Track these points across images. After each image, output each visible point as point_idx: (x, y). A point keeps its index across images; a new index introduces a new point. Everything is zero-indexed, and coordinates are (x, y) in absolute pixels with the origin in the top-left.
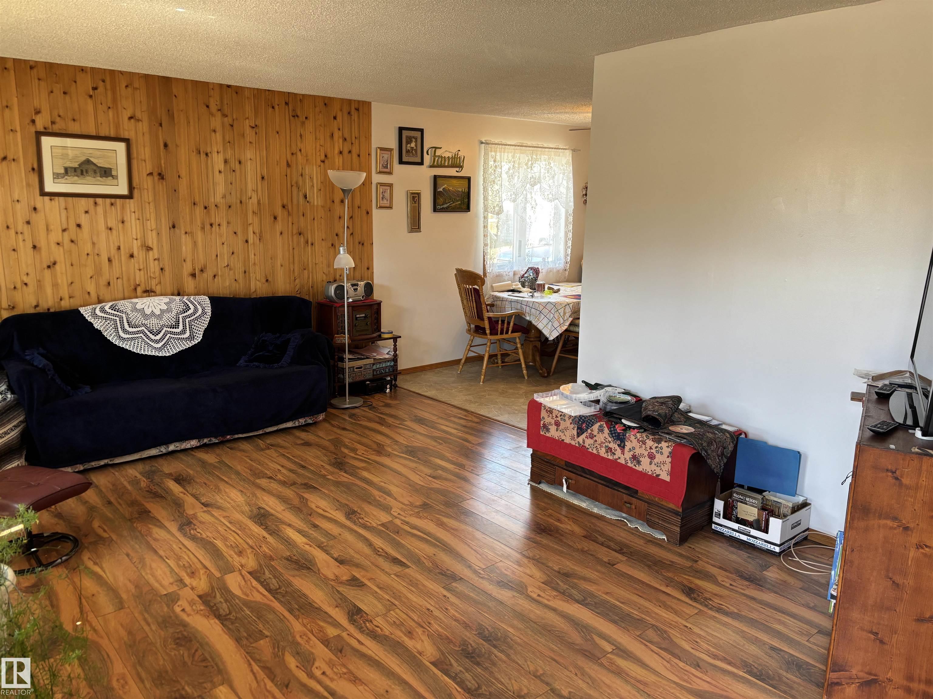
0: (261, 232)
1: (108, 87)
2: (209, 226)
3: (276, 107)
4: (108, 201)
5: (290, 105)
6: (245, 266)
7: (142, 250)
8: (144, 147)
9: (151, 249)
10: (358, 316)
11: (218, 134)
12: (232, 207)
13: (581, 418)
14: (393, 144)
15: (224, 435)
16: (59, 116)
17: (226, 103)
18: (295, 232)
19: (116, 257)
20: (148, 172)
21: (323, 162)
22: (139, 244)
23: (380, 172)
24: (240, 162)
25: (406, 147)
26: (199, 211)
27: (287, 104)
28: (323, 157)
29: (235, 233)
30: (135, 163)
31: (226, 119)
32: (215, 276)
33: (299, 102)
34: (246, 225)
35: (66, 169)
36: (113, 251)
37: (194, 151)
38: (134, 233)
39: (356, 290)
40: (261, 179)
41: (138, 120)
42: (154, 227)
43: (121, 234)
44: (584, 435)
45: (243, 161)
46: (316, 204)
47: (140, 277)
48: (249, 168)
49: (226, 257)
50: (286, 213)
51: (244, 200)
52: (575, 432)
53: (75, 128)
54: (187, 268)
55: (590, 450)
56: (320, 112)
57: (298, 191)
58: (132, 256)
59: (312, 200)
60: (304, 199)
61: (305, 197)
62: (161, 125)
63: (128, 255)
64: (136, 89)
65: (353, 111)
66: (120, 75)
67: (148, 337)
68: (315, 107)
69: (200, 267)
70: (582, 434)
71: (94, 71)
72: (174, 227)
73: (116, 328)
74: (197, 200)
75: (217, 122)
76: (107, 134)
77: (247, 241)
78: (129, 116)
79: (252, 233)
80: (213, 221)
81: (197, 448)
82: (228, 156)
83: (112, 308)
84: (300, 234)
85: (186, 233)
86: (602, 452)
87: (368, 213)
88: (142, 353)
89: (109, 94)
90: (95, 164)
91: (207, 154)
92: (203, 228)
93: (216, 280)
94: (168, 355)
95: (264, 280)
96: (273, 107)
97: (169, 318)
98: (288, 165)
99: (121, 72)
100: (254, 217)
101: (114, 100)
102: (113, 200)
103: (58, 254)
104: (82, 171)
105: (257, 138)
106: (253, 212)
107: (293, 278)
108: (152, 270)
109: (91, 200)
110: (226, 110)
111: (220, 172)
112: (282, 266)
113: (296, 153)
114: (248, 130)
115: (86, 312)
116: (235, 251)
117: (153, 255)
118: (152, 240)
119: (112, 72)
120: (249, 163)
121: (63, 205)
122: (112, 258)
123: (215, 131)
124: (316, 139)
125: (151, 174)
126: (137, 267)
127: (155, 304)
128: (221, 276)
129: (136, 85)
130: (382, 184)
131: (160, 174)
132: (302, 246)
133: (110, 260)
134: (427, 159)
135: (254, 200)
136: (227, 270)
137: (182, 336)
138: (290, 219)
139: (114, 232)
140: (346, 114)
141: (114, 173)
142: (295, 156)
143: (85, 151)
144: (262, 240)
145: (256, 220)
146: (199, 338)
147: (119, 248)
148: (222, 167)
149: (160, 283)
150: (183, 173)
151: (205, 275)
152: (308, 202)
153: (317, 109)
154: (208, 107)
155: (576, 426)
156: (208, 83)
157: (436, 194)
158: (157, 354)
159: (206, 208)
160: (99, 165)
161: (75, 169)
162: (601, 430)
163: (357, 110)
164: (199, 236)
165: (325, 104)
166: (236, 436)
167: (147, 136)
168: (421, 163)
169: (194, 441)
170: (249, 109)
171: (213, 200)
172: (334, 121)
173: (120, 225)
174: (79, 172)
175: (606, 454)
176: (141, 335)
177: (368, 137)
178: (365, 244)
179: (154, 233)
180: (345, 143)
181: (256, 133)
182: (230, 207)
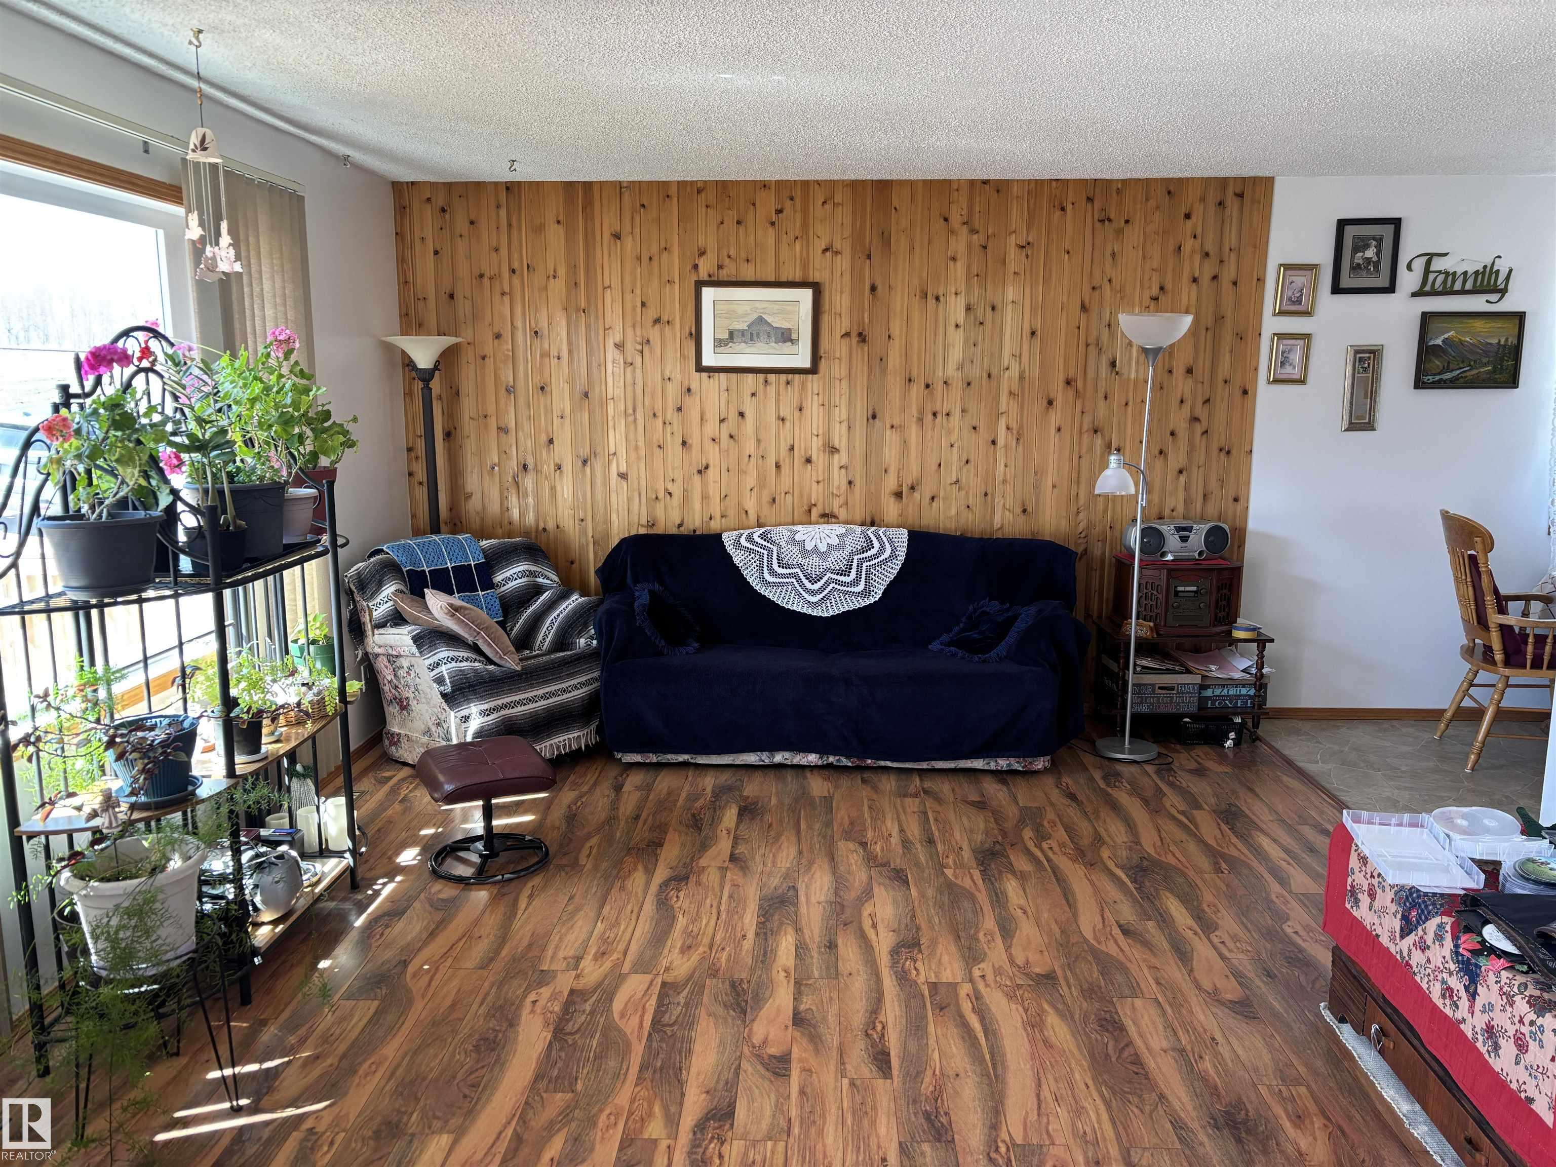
0: (1021, 427)
1: (798, 207)
2: (930, 417)
3: (1069, 208)
4: (783, 377)
5: (1096, 202)
6: (986, 484)
7: (824, 451)
8: (841, 292)
9: (837, 451)
10: (1180, 589)
11: (959, 264)
12: (972, 385)
13: (1411, 894)
14: (1324, 255)
15: (863, 756)
16: (729, 257)
17: (977, 209)
18: (1085, 427)
19: (787, 461)
20: (843, 332)
21: (1156, 299)
22: (821, 443)
23: (1282, 313)
24: (993, 308)
25: (1353, 258)
26: (916, 389)
27: (1090, 199)
28: (1155, 291)
29: (975, 428)
30: (825, 319)
31: (975, 237)
32: (933, 498)
33: (1114, 194)
34: (996, 414)
35: (731, 333)
36: (784, 452)
37: (918, 294)
38: (815, 426)
39: (1184, 539)
40: (1029, 335)
41: (837, 253)
42: (844, 416)
43: (797, 428)
44: (1411, 939)
45: (999, 306)
46: (1133, 376)
47: (816, 493)
48: (1009, 318)
49: (954, 468)
50: (1071, 393)
51: (994, 372)
52: (1397, 924)
53: (749, 273)
54: (891, 483)
55: (1418, 978)
56: (1158, 207)
57: (1100, 353)
58: (809, 461)
59: (1125, 371)
60: (1110, 369)
61: (1113, 364)
62: (869, 257)
63: (803, 460)
64: (838, 204)
65: (1230, 200)
66: (817, 186)
67: (802, 585)
68: (1147, 199)
69: (910, 483)
70: (1408, 935)
71: (780, 185)
72: (874, 417)
73: (761, 567)
74: (915, 374)
75: (960, 243)
76: (791, 279)
77: (994, 442)
78: (824, 247)
79: (1004, 427)
80: (938, 408)
81: (816, 767)
82: (974, 300)
83: (763, 536)
84: (1096, 432)
85: (892, 427)
86: (1435, 992)
87: (1245, 392)
88: (789, 607)
89: (798, 216)
90: (769, 324)
91: (937, 299)
92: (920, 420)
93: (934, 504)
94: (826, 615)
95: (1018, 510)
96: (1063, 209)
97: (837, 559)
98: (1084, 308)
99: (818, 183)
100: (1011, 402)
101: (805, 225)
102: (790, 376)
103: (713, 455)
104: (752, 334)
105: (1028, 268)
106: (1010, 393)
107: (1074, 509)
108: (836, 484)
109: (761, 376)
110: (977, 223)
111: (957, 326)
112: (1054, 486)
113: (1101, 287)
114: (1012, 253)
115: (728, 539)
116: (972, 459)
117: (839, 461)
118: (839, 437)
119: (806, 184)
120: (1010, 307)
121: (724, 386)
122: (781, 463)
123: (954, 259)
124: (1144, 258)
125: (847, 335)
126: (814, 478)
127: (823, 535)
128: (944, 499)
129: (838, 198)
130: (1281, 336)
131: (860, 334)
132: (1098, 453)
133: (778, 466)
134: (1408, 280)
135: (1014, 371)
136: (955, 488)
137: (852, 589)
138: (1079, 404)
139: (788, 424)
140: (1212, 208)
141: (794, 336)
142: (1098, 292)
143: (758, 305)
144: (1021, 441)
145: (1014, 407)
146: (877, 594)
147: (792, 449)
148: (961, 317)
149: (846, 504)
150: (896, 331)
151: (917, 495)
152: (1117, 373)
153: (1152, 203)
154: (946, 220)
155: (1400, 910)
156: (950, 181)
157: (1425, 352)
158: (810, 612)
159: (928, 386)
160: (775, 325)
161: (743, 333)
162: (1439, 938)
163: (1240, 196)
164: (913, 433)
165: (1169, 193)
166: (882, 763)
167: (847, 277)
168: (1391, 289)
169: (814, 755)
170: (1016, 216)
171: (941, 374)
172: (1184, 224)
173: (797, 413)
174: (748, 335)
175: (1442, 1001)
176: (793, 580)
177: (1260, 245)
178: (1234, 452)
179: (844, 426)
180: (1207, 261)
181: (1027, 256)
182: (969, 384)
